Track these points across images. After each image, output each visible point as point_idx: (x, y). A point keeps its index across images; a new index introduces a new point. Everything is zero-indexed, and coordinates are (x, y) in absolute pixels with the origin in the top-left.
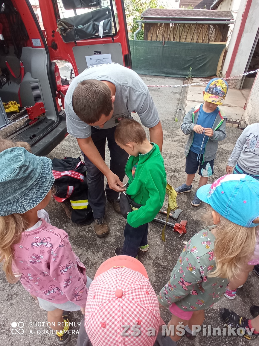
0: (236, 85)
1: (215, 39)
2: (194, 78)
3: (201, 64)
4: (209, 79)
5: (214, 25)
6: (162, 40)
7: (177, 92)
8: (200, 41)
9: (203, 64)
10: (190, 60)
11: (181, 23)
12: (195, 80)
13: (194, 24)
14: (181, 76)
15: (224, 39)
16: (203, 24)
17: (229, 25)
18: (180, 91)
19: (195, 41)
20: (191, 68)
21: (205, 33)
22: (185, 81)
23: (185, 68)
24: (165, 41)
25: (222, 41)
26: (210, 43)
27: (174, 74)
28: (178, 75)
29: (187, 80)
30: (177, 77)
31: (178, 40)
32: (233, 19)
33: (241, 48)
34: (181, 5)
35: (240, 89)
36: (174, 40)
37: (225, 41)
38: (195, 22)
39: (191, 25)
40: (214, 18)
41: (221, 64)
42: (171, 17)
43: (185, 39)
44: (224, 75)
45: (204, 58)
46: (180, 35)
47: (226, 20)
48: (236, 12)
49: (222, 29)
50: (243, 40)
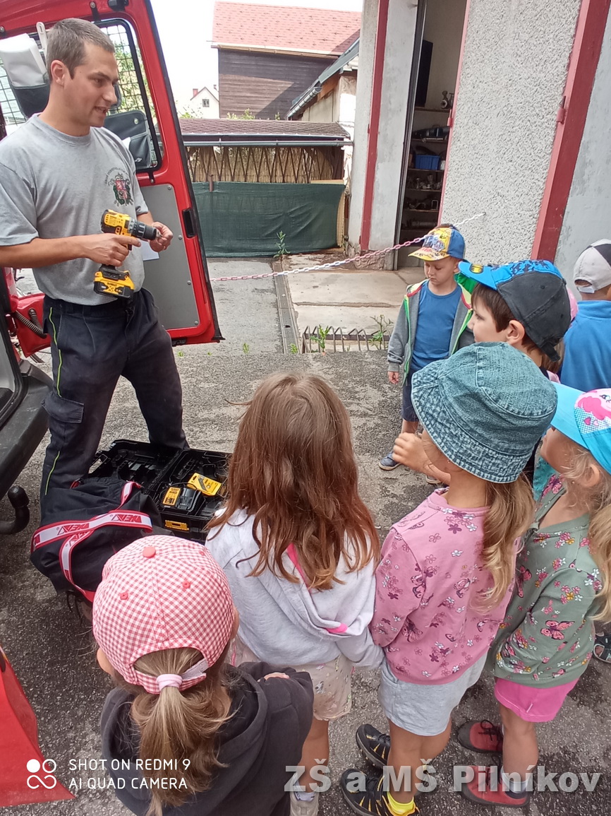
0: (384, 263)
1: (321, 175)
2: (291, 254)
3: (300, 226)
4: (323, 256)
5: (308, 148)
6: (207, 180)
7: (264, 288)
8: (291, 179)
9: (306, 225)
10: (276, 219)
11: (243, 146)
12: (294, 258)
13: (272, 147)
14: (263, 254)
15: (339, 174)
16: (289, 148)
17: (342, 149)
18: (272, 287)
19: (279, 180)
20: (282, 235)
21: (297, 165)
22: (274, 264)
23: (267, 236)
24: (213, 183)
25: (335, 178)
26: (313, 182)
27: (245, 250)
28: (256, 251)
29: (277, 260)
30: (252, 257)
31: (242, 180)
32: (349, 138)
33: (380, 191)
34: (223, 112)
35: (393, 270)
36: (233, 179)
37: (341, 178)
38: (273, 143)
39: (265, 148)
40: (310, 135)
41: (343, 223)
42: (219, 134)
43: (258, 176)
44: (356, 245)
45: (306, 213)
46: (245, 167)
47: (334, 139)
48: (349, 126)
49: (331, 156)
50: (379, 175)
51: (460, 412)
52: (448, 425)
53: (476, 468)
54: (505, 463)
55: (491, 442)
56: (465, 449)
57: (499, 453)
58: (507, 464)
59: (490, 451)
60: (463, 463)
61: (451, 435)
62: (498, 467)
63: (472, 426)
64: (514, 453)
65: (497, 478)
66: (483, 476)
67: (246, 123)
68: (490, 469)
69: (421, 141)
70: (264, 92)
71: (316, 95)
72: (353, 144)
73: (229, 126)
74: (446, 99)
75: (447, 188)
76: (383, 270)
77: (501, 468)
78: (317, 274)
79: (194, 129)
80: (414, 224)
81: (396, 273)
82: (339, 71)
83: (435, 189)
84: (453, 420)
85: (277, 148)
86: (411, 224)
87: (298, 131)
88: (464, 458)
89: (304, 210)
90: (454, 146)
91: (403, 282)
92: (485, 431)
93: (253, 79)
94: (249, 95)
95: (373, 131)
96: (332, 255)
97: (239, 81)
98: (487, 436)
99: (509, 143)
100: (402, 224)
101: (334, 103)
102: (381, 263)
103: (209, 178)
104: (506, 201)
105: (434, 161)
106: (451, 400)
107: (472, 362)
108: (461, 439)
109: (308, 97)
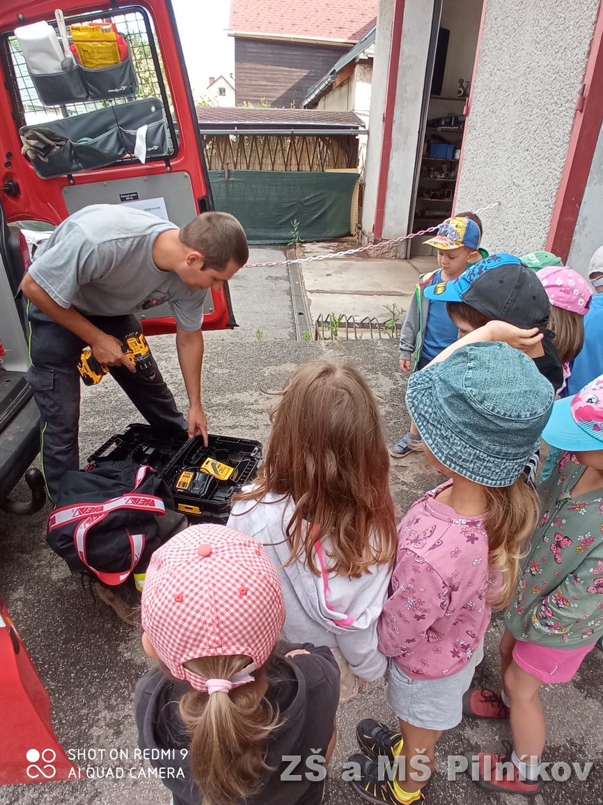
0: (396, 251)
1: (335, 164)
2: (305, 242)
3: (315, 214)
4: (336, 244)
5: (322, 137)
6: (223, 168)
7: (278, 276)
8: (306, 168)
9: (319, 214)
10: (290, 207)
11: (258, 135)
12: (308, 246)
13: (287, 135)
14: (277, 242)
15: (353, 162)
16: (304, 136)
17: (357, 137)
18: (286, 274)
19: (294, 168)
20: (296, 224)
21: (312, 153)
22: (288, 252)
23: (281, 224)
24: (229, 171)
25: (349, 166)
26: (327, 171)
27: (260, 238)
28: (270, 239)
29: (291, 248)
30: (266, 245)
31: (257, 168)
32: (364, 127)
33: (394, 180)
34: (239, 101)
35: (406, 259)
36: (248, 167)
37: (355, 167)
38: (288, 131)
39: (280, 136)
40: (325, 124)
41: (357, 211)
42: (235, 122)
43: (273, 165)
44: (370, 233)
45: (320, 201)
46: (260, 156)
47: (349, 128)
48: (364, 115)
49: (346, 145)
50: (393, 164)
51: (449, 413)
52: (439, 426)
53: (467, 470)
54: (497, 466)
55: (481, 444)
56: (455, 451)
57: (490, 456)
58: (500, 467)
59: (481, 454)
60: (453, 465)
61: (443, 437)
62: (490, 469)
63: (461, 428)
64: (506, 456)
65: (490, 481)
66: (475, 479)
67: (263, 111)
68: (482, 472)
69: (436, 130)
70: (280, 80)
71: (332, 84)
72: (368, 133)
73: (245, 115)
74: (463, 88)
75: (461, 178)
76: (395, 259)
77: (493, 471)
78: (330, 262)
79: (210, 118)
80: (427, 213)
81: (408, 262)
82: (355, 59)
83: (449, 178)
84: (443, 422)
85: (292, 136)
86: (424, 213)
87: (314, 120)
88: (454, 459)
89: (318, 199)
90: (470, 135)
91: (415, 271)
92: (475, 433)
93: (269, 67)
94: (265, 83)
95: (388, 120)
96: (345, 244)
97: (255, 69)
98: (477, 439)
99: (526, 131)
100: (415, 213)
101: (349, 91)
102: (394, 252)
103: (225, 166)
104: (521, 191)
105: (449, 149)
106: (441, 401)
107: (464, 362)
108: (451, 441)
109: (324, 85)
